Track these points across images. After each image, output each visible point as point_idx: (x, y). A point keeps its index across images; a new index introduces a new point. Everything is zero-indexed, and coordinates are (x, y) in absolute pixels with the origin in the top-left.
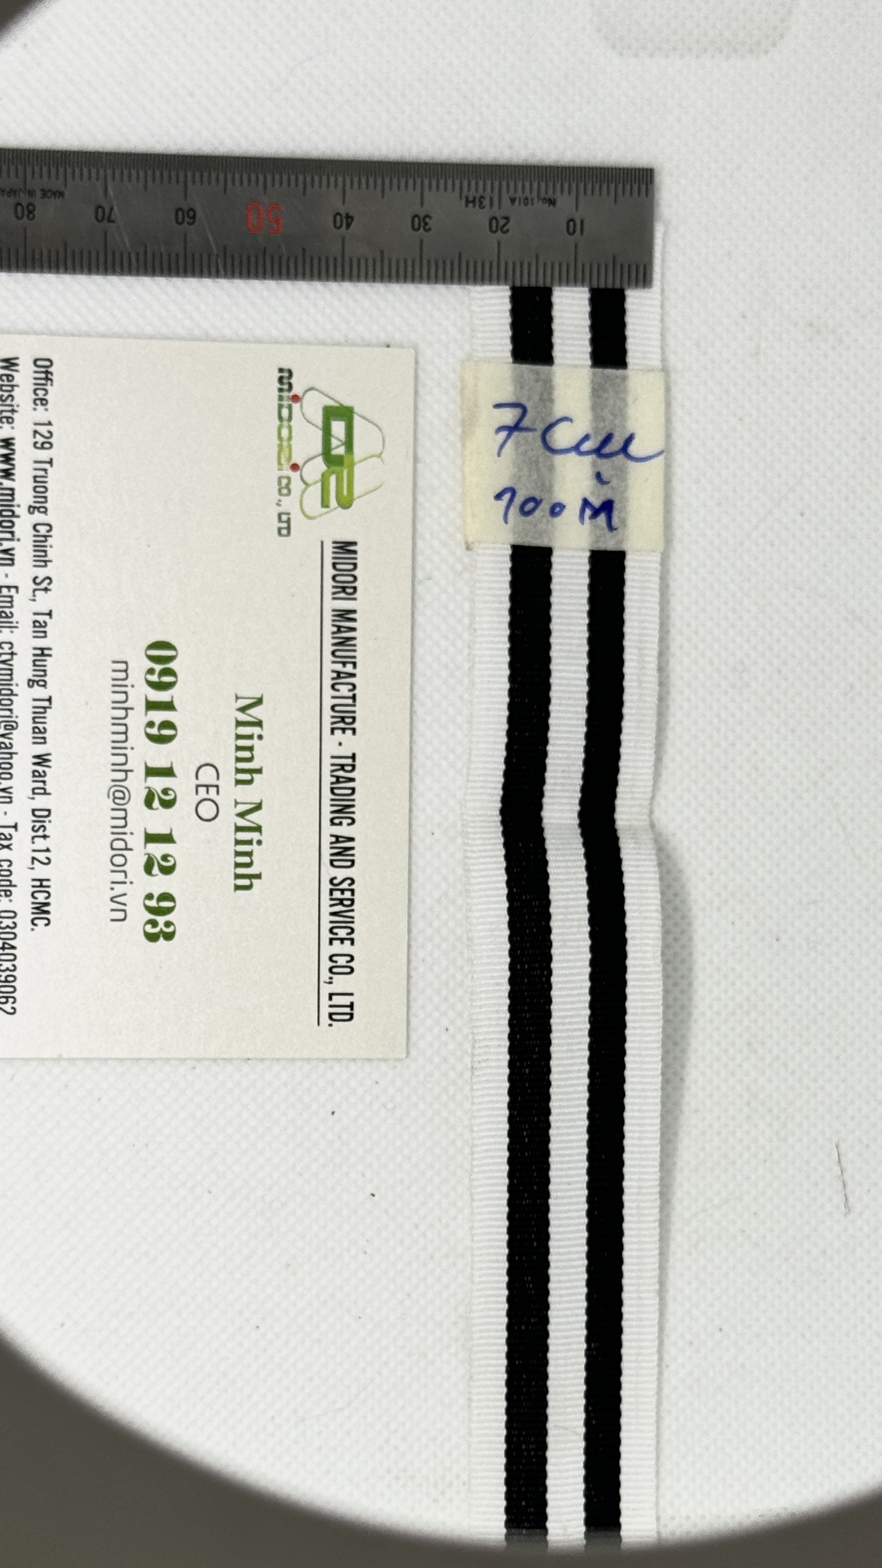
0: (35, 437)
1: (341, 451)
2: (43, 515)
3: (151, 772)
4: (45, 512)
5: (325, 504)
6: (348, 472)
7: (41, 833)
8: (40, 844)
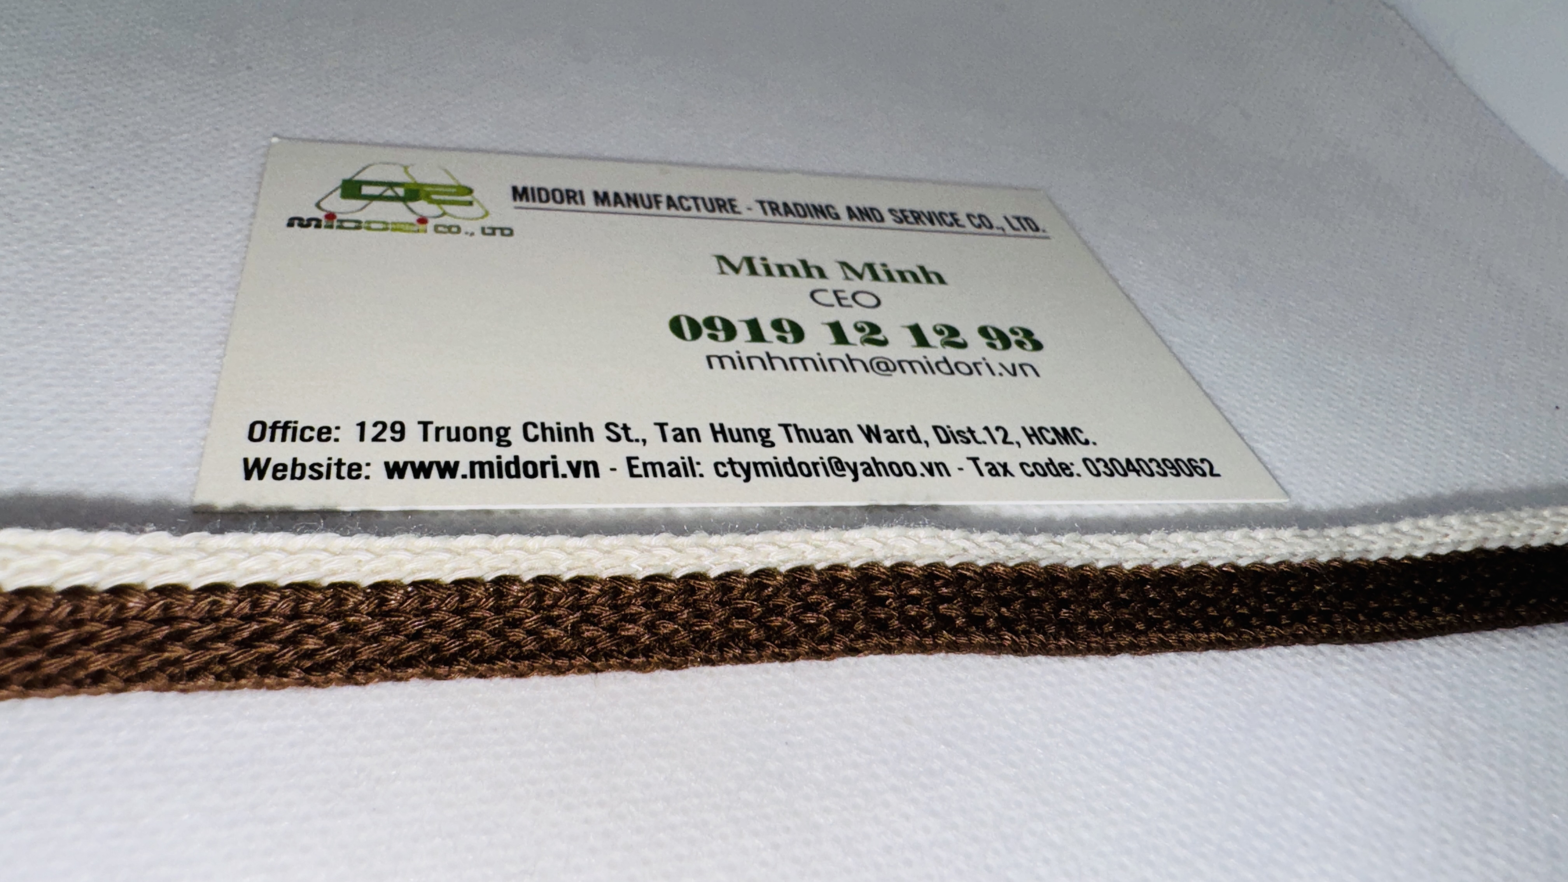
0: (384, 440)
1: (400, 191)
2: (510, 431)
3: (842, 339)
4: (507, 430)
5: (470, 203)
6: (426, 186)
7: (968, 435)
8: (981, 435)
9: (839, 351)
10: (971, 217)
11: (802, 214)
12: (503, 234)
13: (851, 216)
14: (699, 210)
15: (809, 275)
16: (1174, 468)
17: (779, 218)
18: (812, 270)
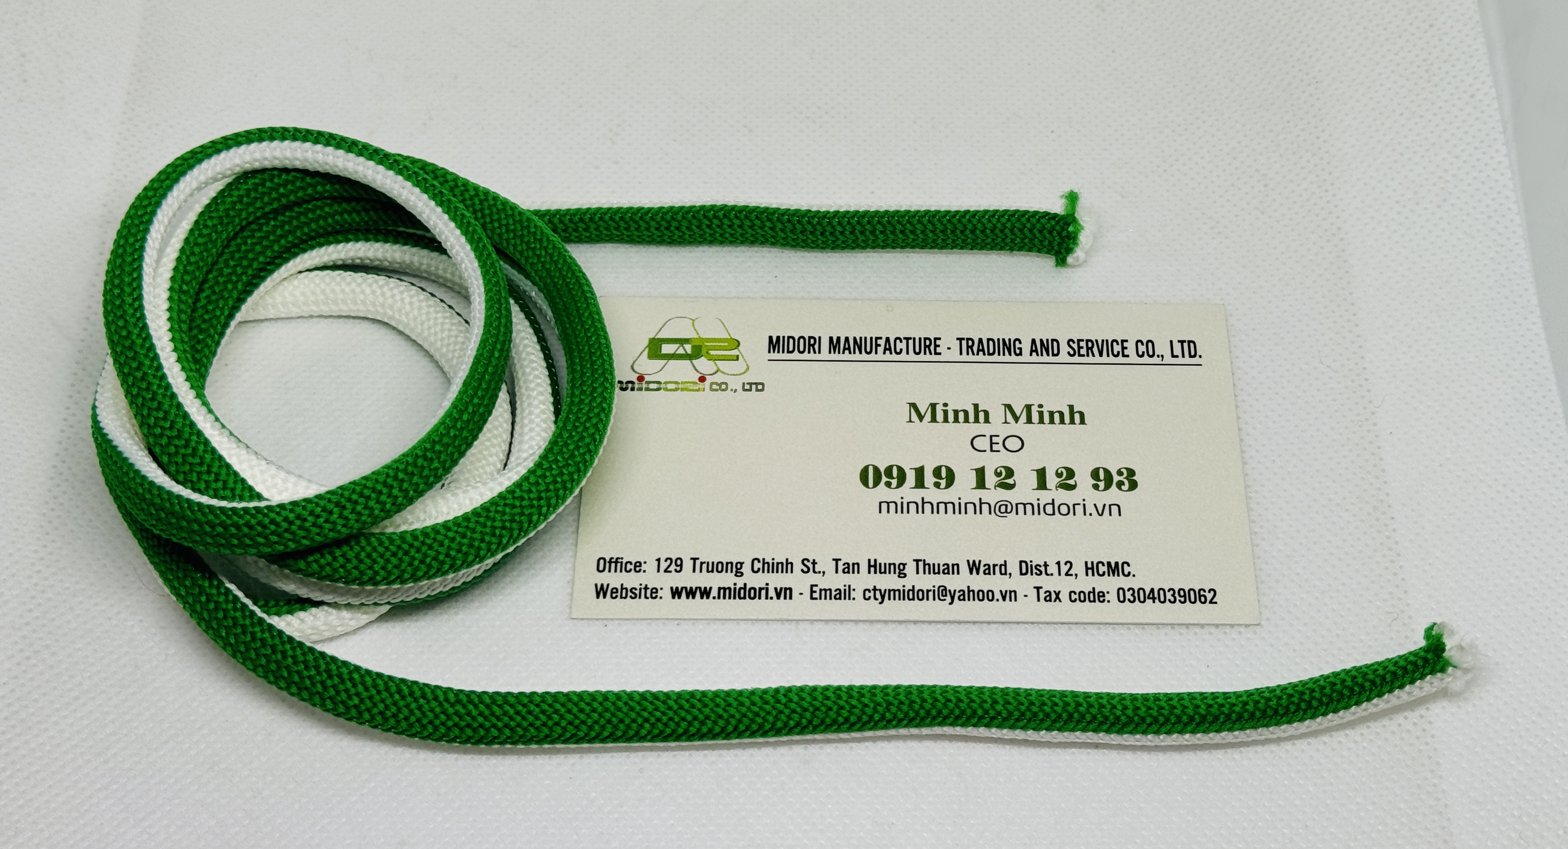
0: (670, 572)
1: (688, 348)
2: (743, 565)
3: (981, 484)
5: (737, 358)
6: (707, 341)
7: (1043, 569)
8: (1052, 569)
9: (975, 496)
10: (1139, 344)
11: (991, 351)
12: (757, 390)
13: (1032, 351)
14: (908, 353)
15: (977, 420)
16: (1185, 596)
17: (971, 358)
18: (980, 414)
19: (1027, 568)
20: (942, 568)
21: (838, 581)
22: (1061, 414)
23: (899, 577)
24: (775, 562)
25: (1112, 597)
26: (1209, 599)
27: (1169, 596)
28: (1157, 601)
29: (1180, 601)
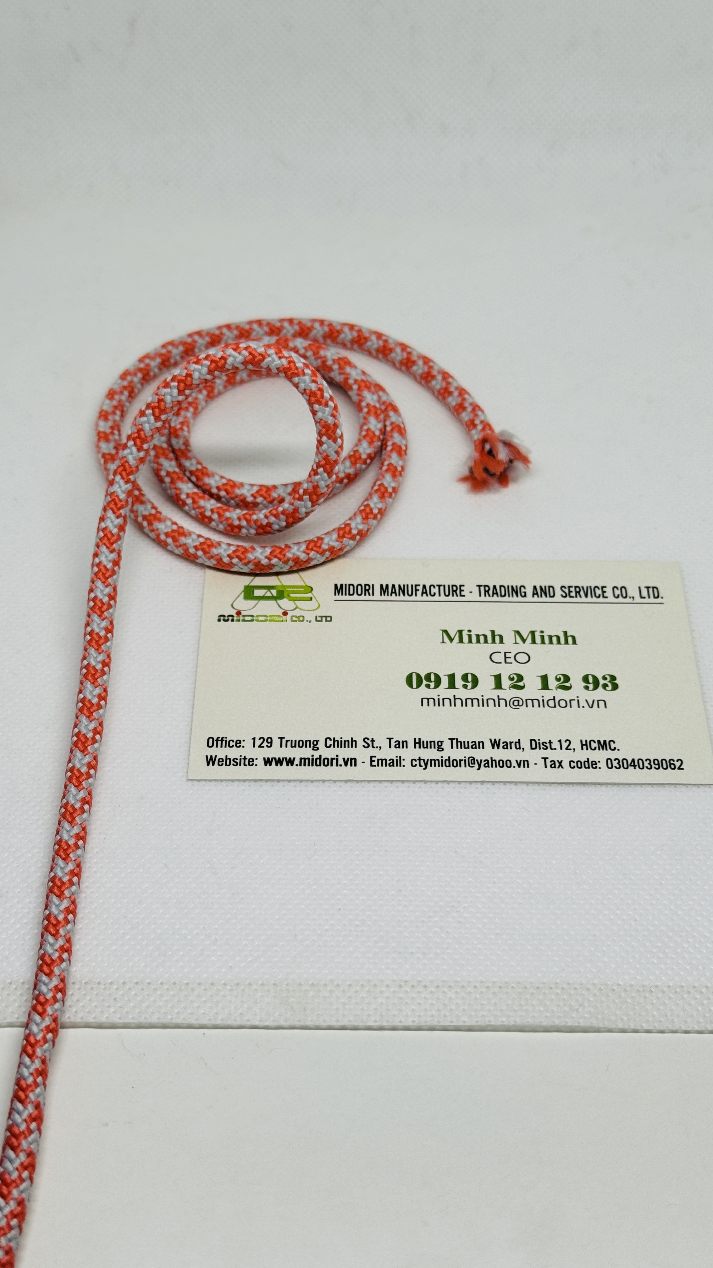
0: (263, 747)
1: (274, 592)
2: (319, 742)
3: (498, 686)
5: (311, 599)
6: (288, 588)
7: (548, 745)
8: (556, 745)
9: (495, 694)
10: (615, 589)
11: (503, 594)
12: (327, 621)
13: (534, 594)
14: (440, 595)
15: (494, 641)
16: (658, 764)
17: (488, 598)
18: (495, 637)
19: (535, 745)
20: (471, 744)
21: (392, 753)
22: (558, 637)
23: (438, 750)
24: (343, 740)
25: (603, 764)
26: (677, 766)
27: (646, 764)
28: (637, 767)
29: (655, 768)
